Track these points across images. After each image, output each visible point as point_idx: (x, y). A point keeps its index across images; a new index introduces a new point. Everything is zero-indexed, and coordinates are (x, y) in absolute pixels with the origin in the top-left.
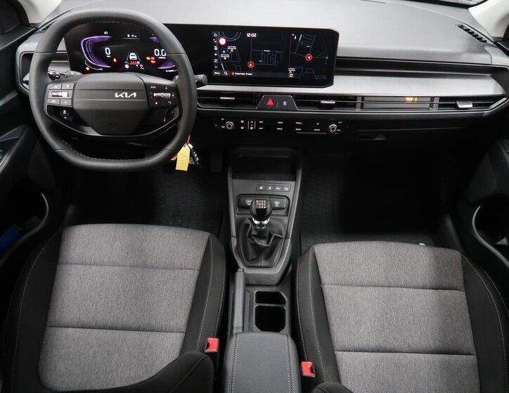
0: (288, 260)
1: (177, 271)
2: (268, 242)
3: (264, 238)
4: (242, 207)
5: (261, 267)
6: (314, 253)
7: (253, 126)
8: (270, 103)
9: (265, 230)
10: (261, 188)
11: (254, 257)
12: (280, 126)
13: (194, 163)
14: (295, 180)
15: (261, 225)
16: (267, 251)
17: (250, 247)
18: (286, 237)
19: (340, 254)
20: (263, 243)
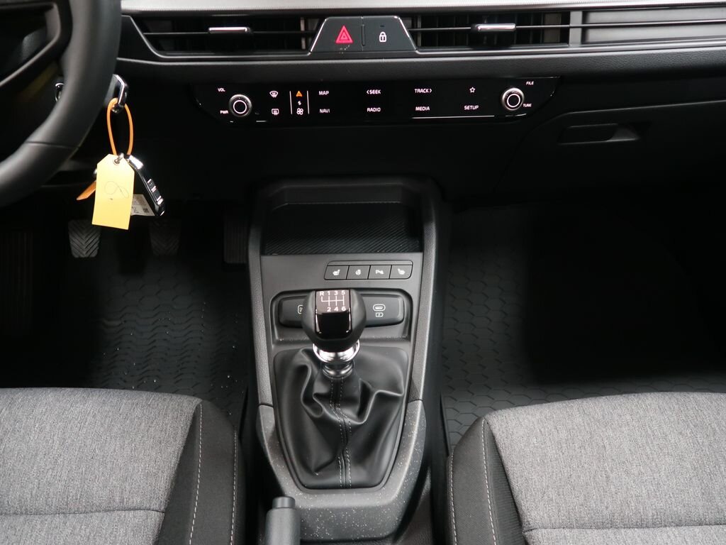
0: (419, 462)
1: (95, 519)
2: (361, 414)
3: (348, 401)
4: (287, 324)
5: (346, 487)
6: (493, 438)
7: (303, 106)
8: (344, 37)
9: (348, 379)
10: (336, 273)
11: (326, 457)
12: (374, 101)
13: (151, 214)
14: (421, 248)
15: (338, 364)
16: (361, 438)
17: (310, 430)
18: (410, 397)
19: (563, 435)
20: (346, 416)
